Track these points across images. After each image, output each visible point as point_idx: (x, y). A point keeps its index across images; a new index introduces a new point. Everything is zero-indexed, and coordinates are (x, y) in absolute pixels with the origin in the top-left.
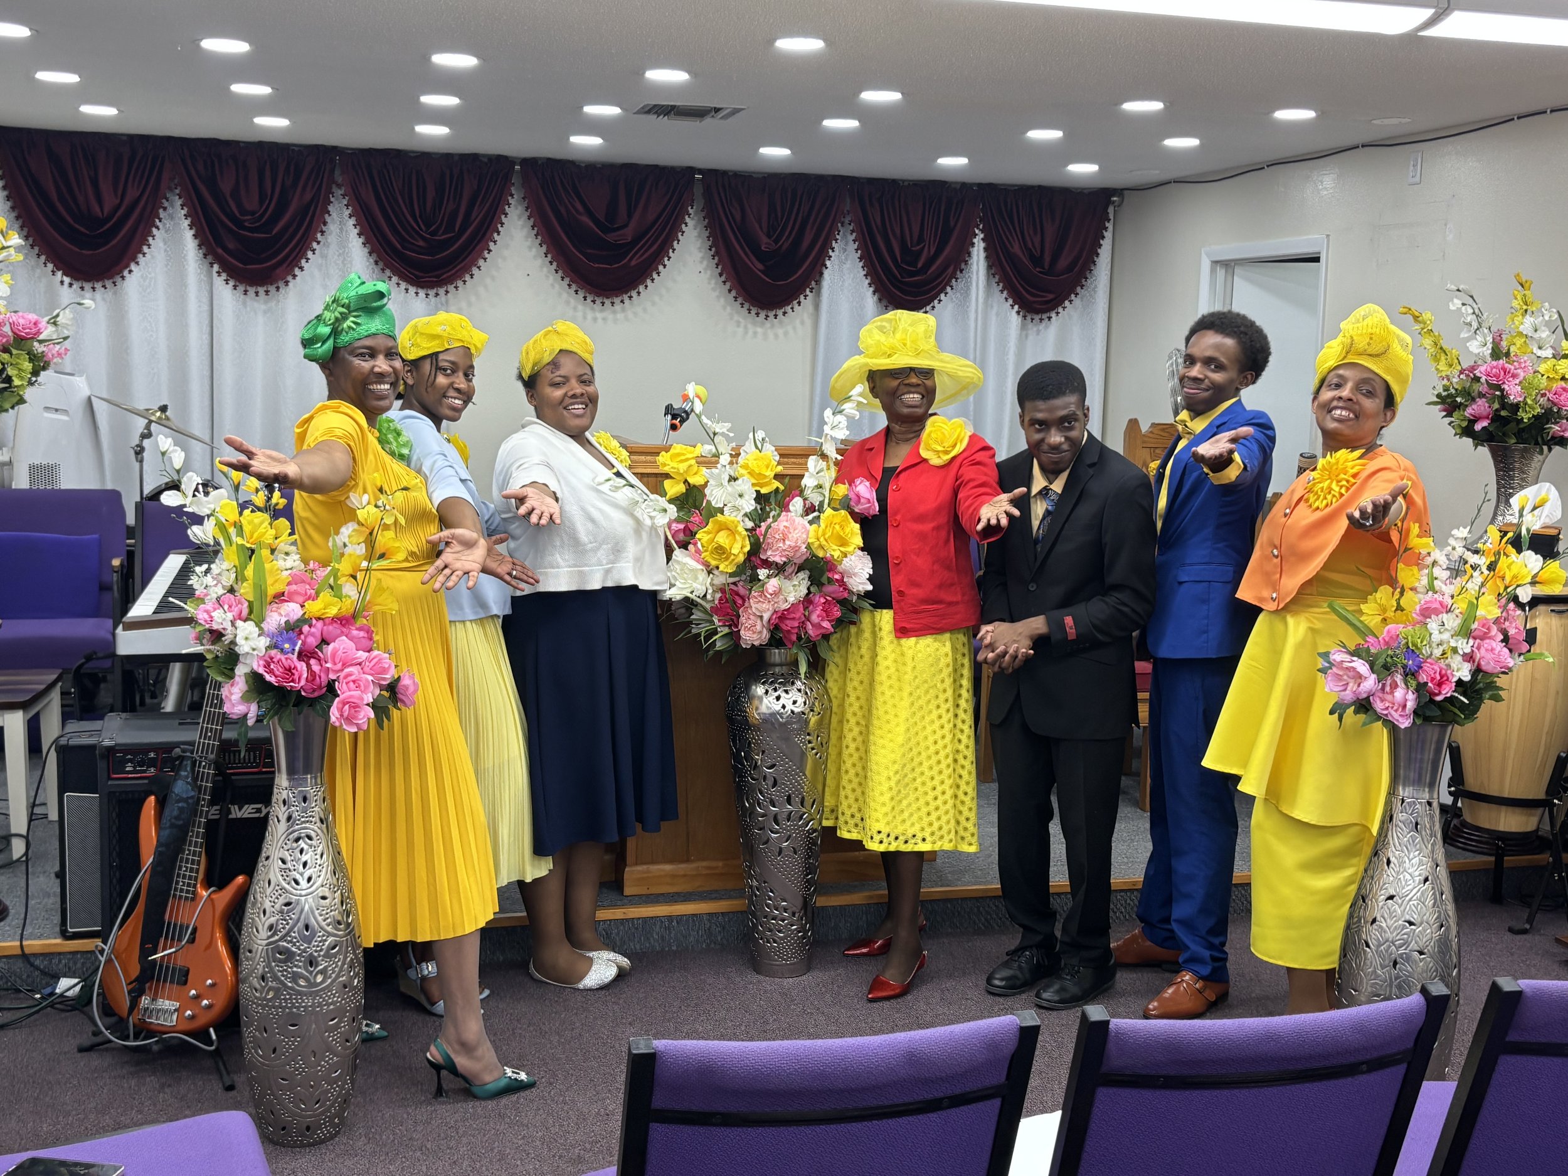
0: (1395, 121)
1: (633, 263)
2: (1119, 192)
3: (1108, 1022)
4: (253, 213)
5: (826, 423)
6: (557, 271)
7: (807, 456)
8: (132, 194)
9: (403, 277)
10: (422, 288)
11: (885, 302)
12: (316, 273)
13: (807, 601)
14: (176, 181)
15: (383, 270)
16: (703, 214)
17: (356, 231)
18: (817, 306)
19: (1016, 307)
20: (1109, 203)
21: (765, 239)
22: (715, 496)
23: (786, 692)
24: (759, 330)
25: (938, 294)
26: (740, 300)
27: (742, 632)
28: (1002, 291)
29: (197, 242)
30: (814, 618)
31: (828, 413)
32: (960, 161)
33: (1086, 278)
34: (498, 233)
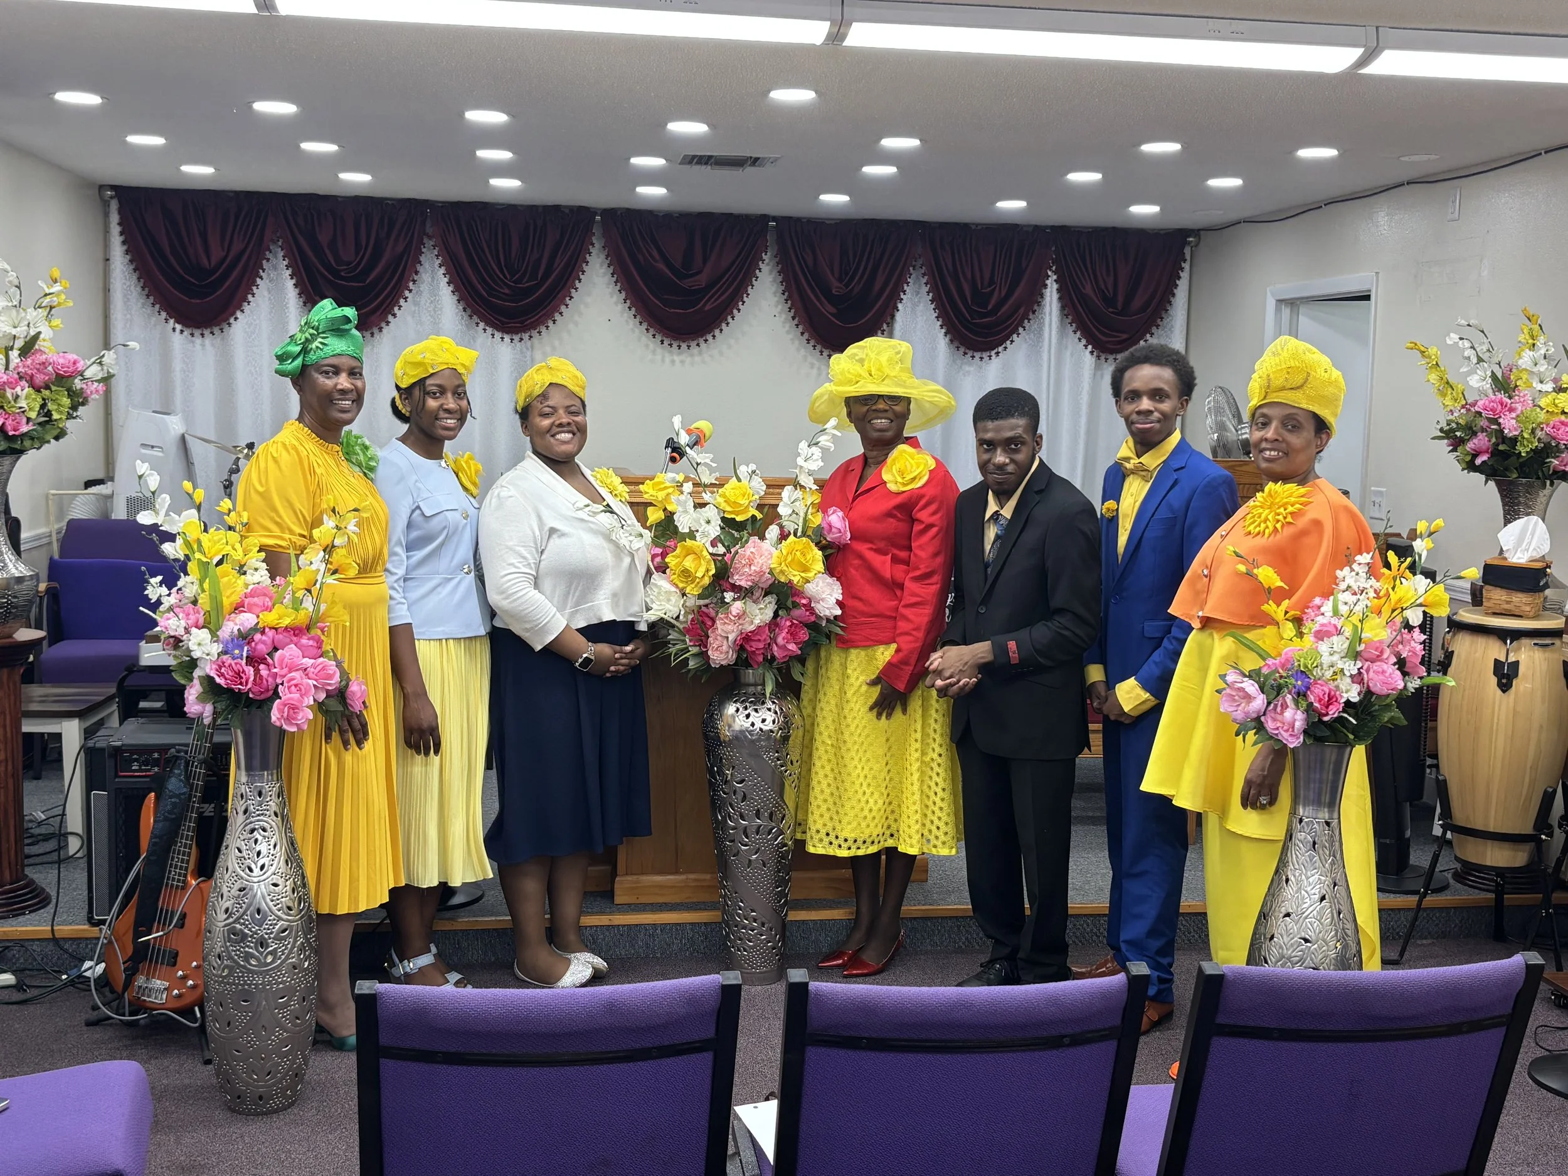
0: (1425, 157)
1: (706, 308)
2: (1196, 232)
3: (807, 984)
4: (349, 263)
5: (799, 455)
6: (635, 316)
7: (782, 487)
8: (237, 247)
9: (490, 323)
10: (507, 333)
11: (956, 344)
12: (409, 319)
13: (774, 624)
14: (278, 235)
15: (471, 316)
16: (777, 260)
17: (446, 280)
19: (1090, 347)
20: (1185, 243)
21: (836, 283)
22: (683, 523)
23: (756, 711)
27: (710, 653)
28: (1075, 332)
29: (297, 291)
30: (780, 640)
31: (803, 445)
32: (1018, 205)
33: (1162, 318)
34: (580, 281)
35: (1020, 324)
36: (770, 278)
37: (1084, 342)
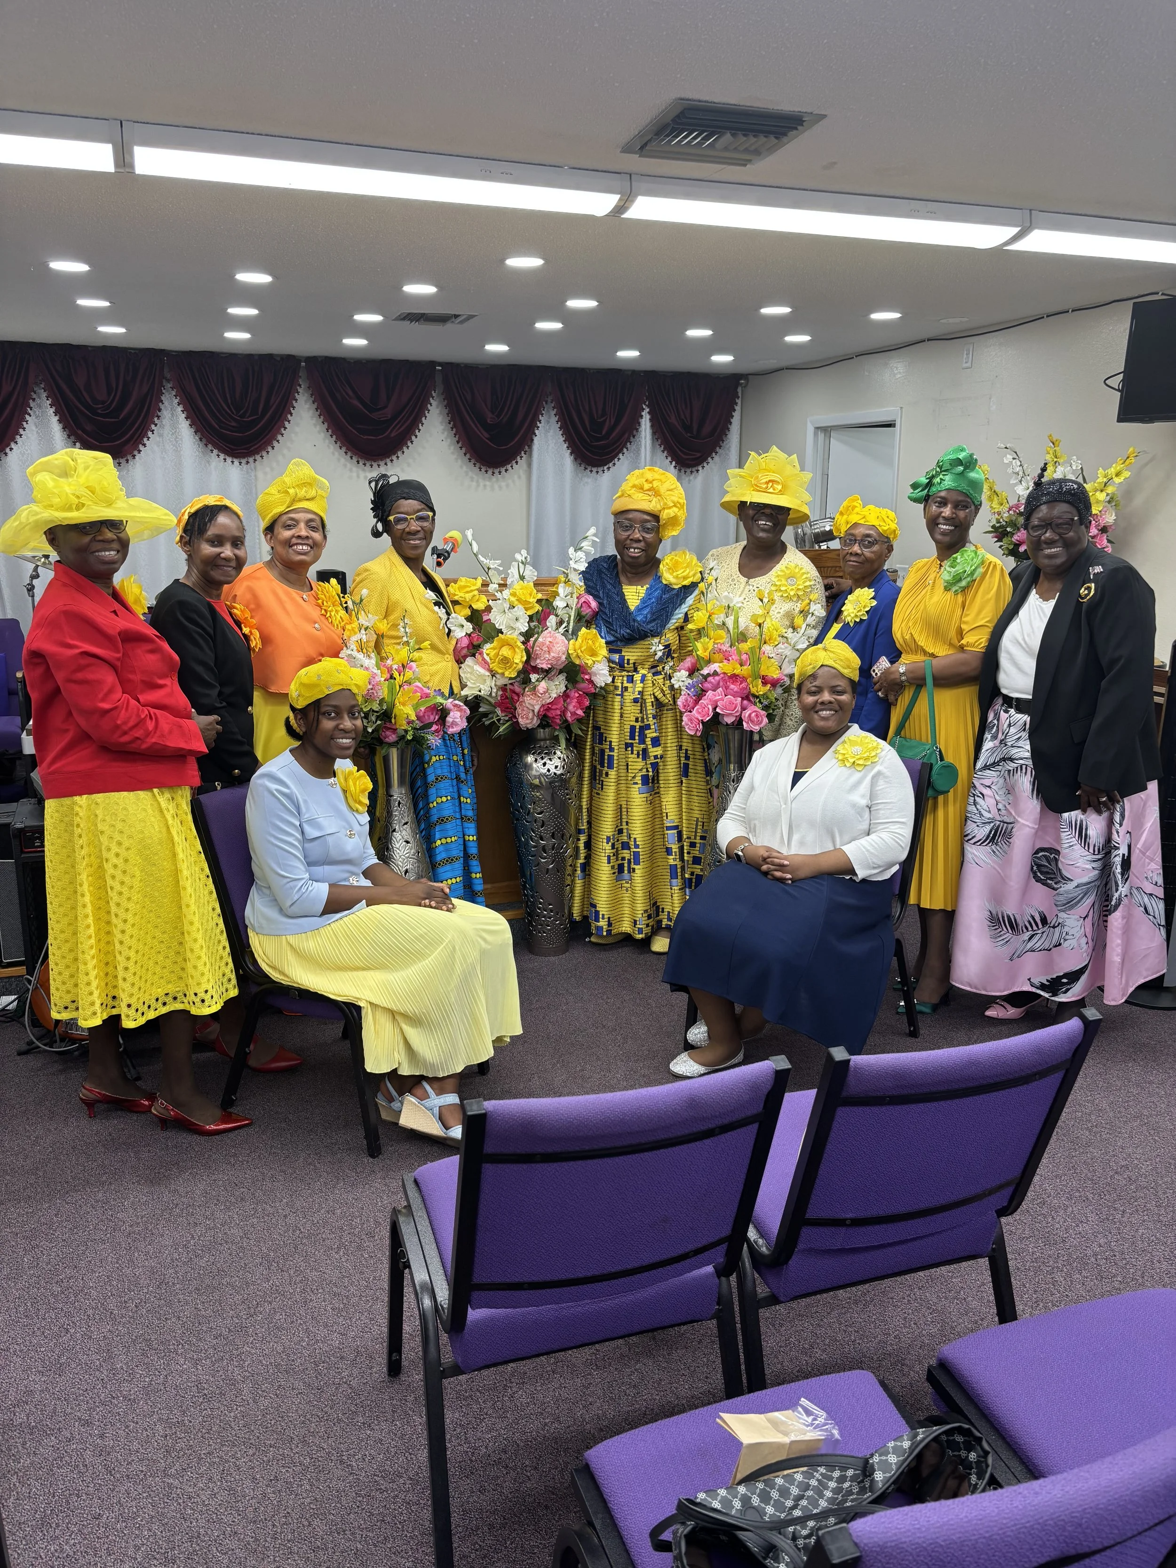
2: (745, 376)
4: (103, 402)
5: (570, 558)
6: (336, 442)
7: (557, 584)
9: (222, 450)
10: (236, 457)
11: (579, 461)
12: (156, 448)
13: (566, 696)
14: (40, 378)
15: (206, 445)
16: (443, 397)
17: (184, 416)
18: (529, 465)
19: (674, 463)
20: (737, 384)
21: (490, 415)
22: (498, 619)
23: (550, 760)
24: (488, 483)
25: (617, 454)
26: (473, 461)
27: (520, 720)
28: (663, 451)
29: (61, 426)
30: (571, 708)
31: (571, 550)
32: (633, 354)
33: (723, 441)
34: (291, 414)
35: (625, 446)
36: (438, 411)
37: (670, 459)
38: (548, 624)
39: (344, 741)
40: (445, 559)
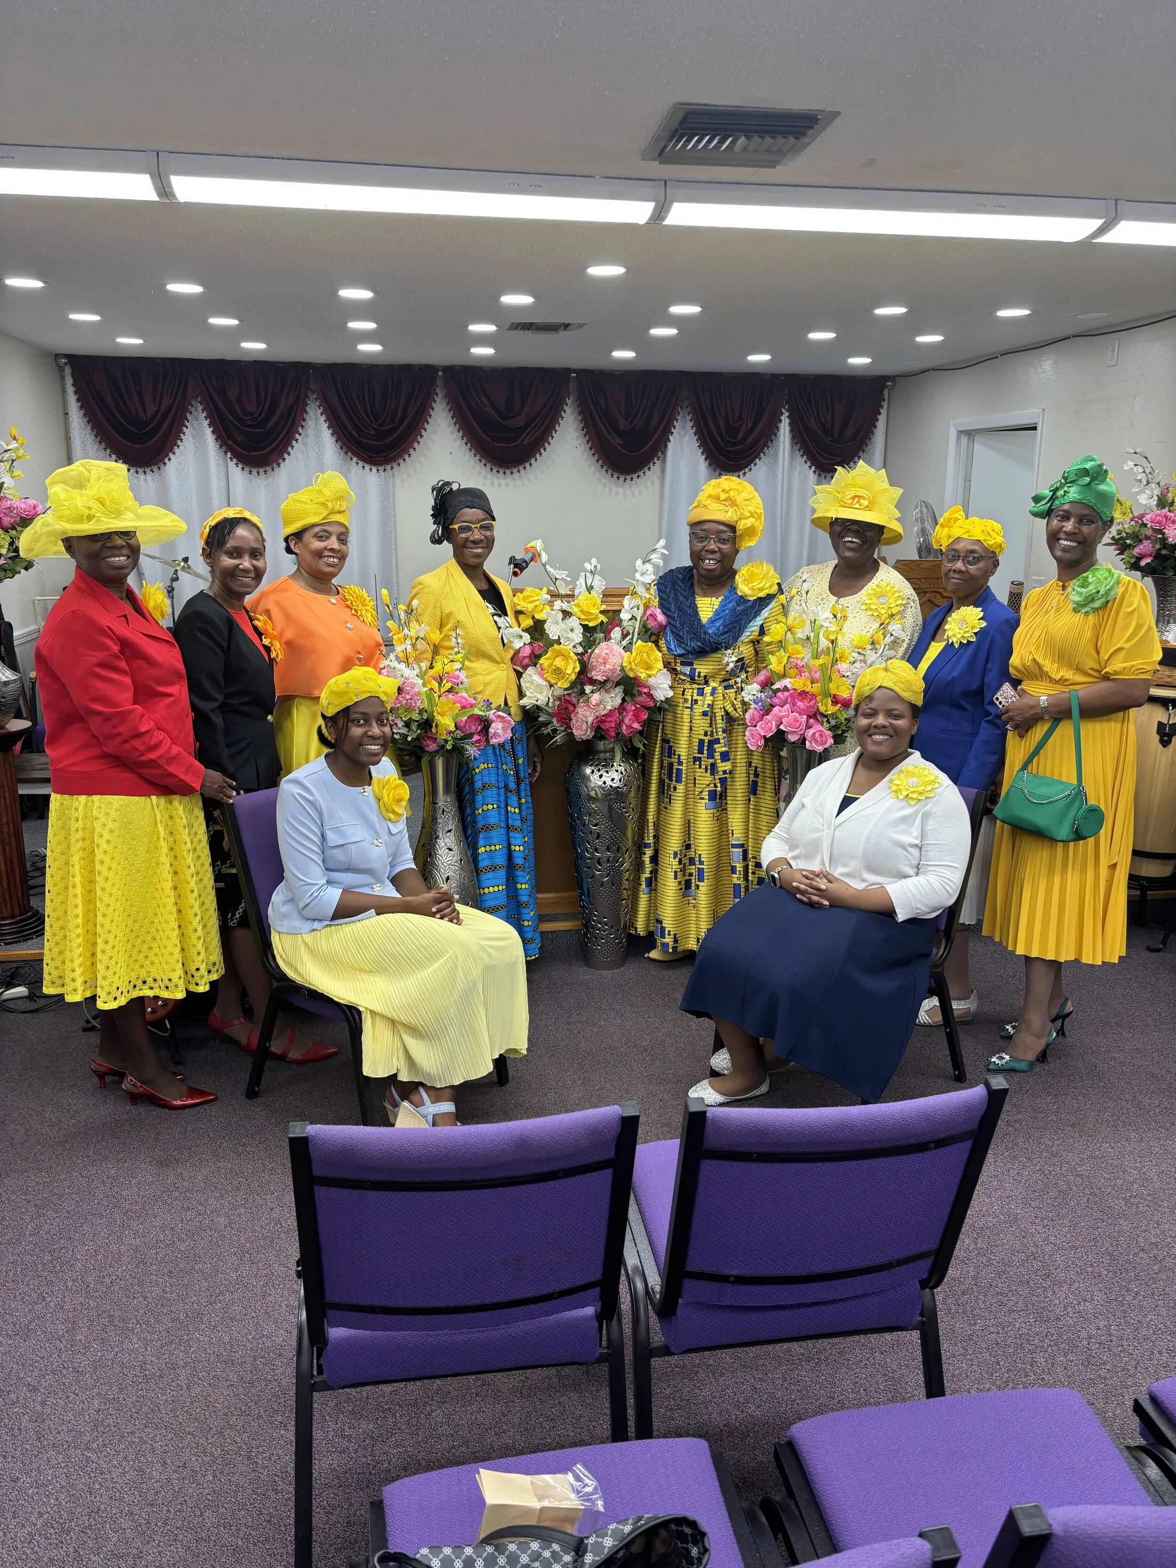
0: (1098, 315)
1: (526, 442)
2: (892, 378)
4: (252, 414)
5: (637, 571)
6: (471, 450)
7: (624, 596)
8: (166, 402)
9: (361, 458)
10: (374, 465)
11: (714, 466)
12: (300, 456)
13: (622, 708)
14: (197, 392)
15: (346, 453)
16: (577, 403)
17: (327, 425)
18: (663, 471)
19: (813, 468)
20: (884, 386)
21: (623, 421)
22: (552, 630)
23: (607, 772)
24: (621, 490)
25: (754, 459)
26: (605, 468)
27: (574, 731)
28: (802, 456)
29: (214, 436)
30: (626, 721)
31: (639, 562)
32: (765, 358)
33: (867, 445)
34: (428, 423)
35: (762, 451)
36: (572, 418)
37: (809, 463)
38: (612, 636)
39: (373, 747)
40: (522, 570)
